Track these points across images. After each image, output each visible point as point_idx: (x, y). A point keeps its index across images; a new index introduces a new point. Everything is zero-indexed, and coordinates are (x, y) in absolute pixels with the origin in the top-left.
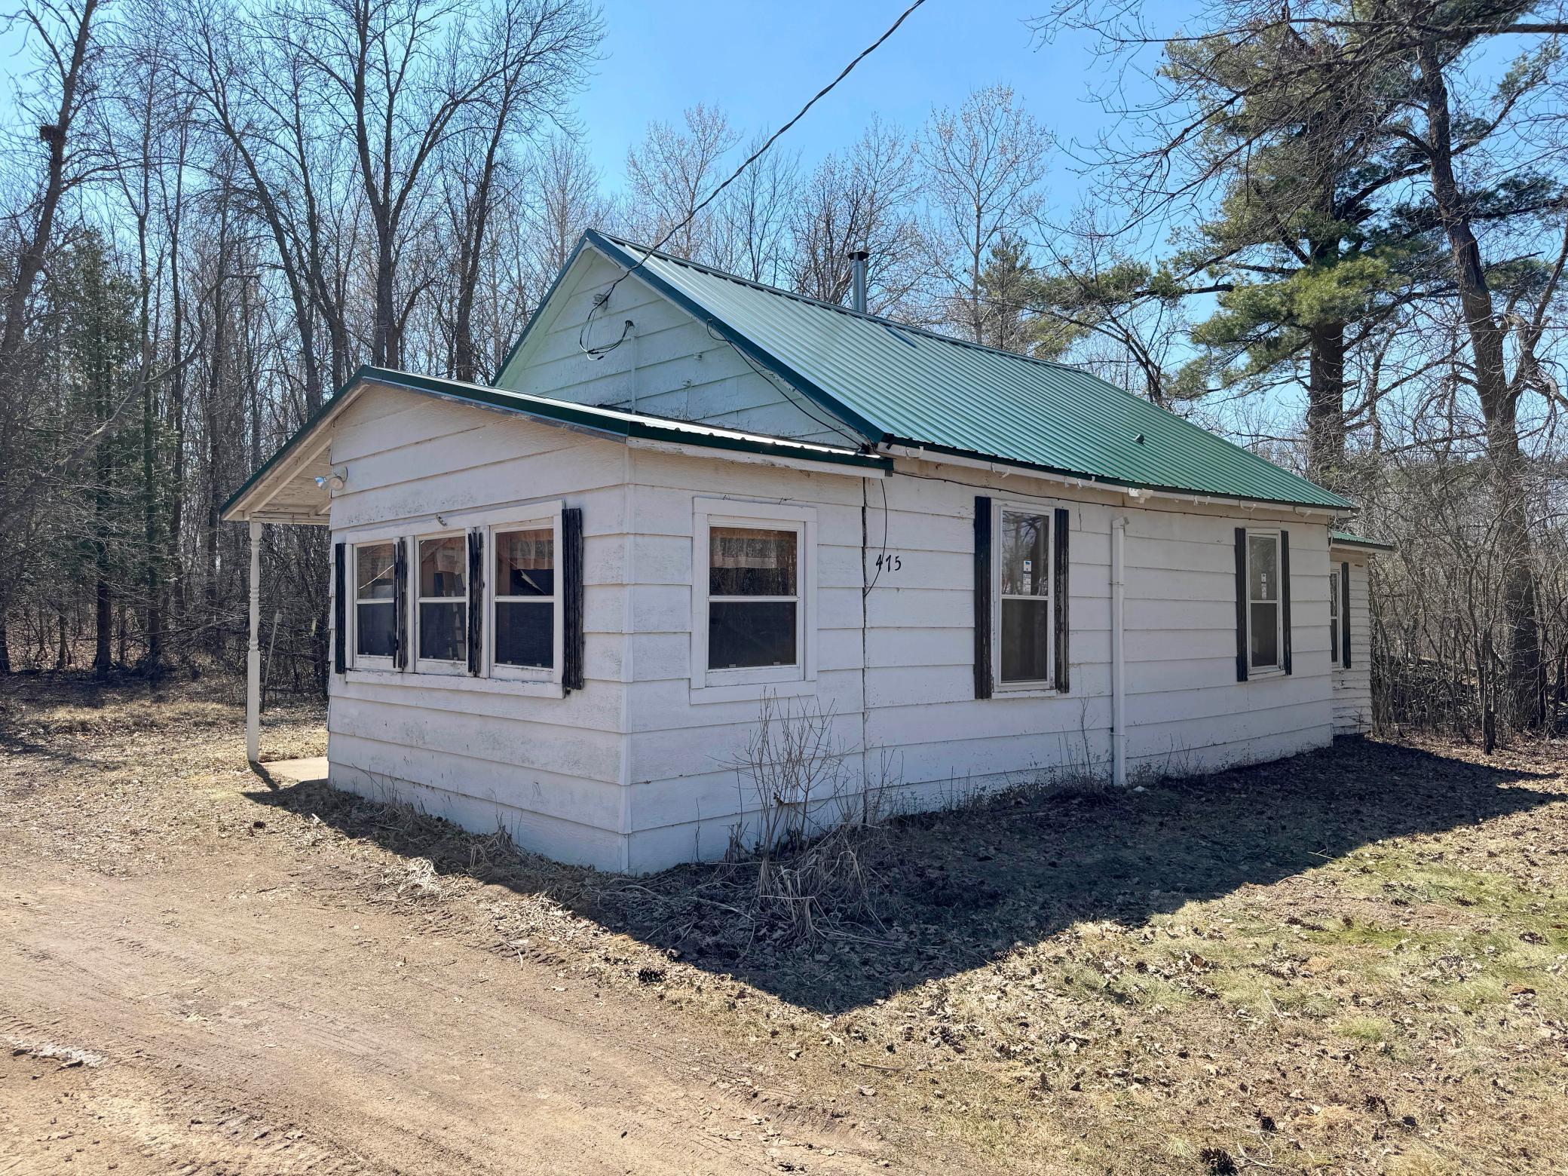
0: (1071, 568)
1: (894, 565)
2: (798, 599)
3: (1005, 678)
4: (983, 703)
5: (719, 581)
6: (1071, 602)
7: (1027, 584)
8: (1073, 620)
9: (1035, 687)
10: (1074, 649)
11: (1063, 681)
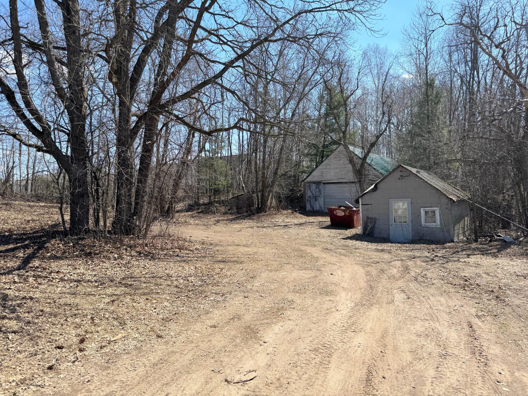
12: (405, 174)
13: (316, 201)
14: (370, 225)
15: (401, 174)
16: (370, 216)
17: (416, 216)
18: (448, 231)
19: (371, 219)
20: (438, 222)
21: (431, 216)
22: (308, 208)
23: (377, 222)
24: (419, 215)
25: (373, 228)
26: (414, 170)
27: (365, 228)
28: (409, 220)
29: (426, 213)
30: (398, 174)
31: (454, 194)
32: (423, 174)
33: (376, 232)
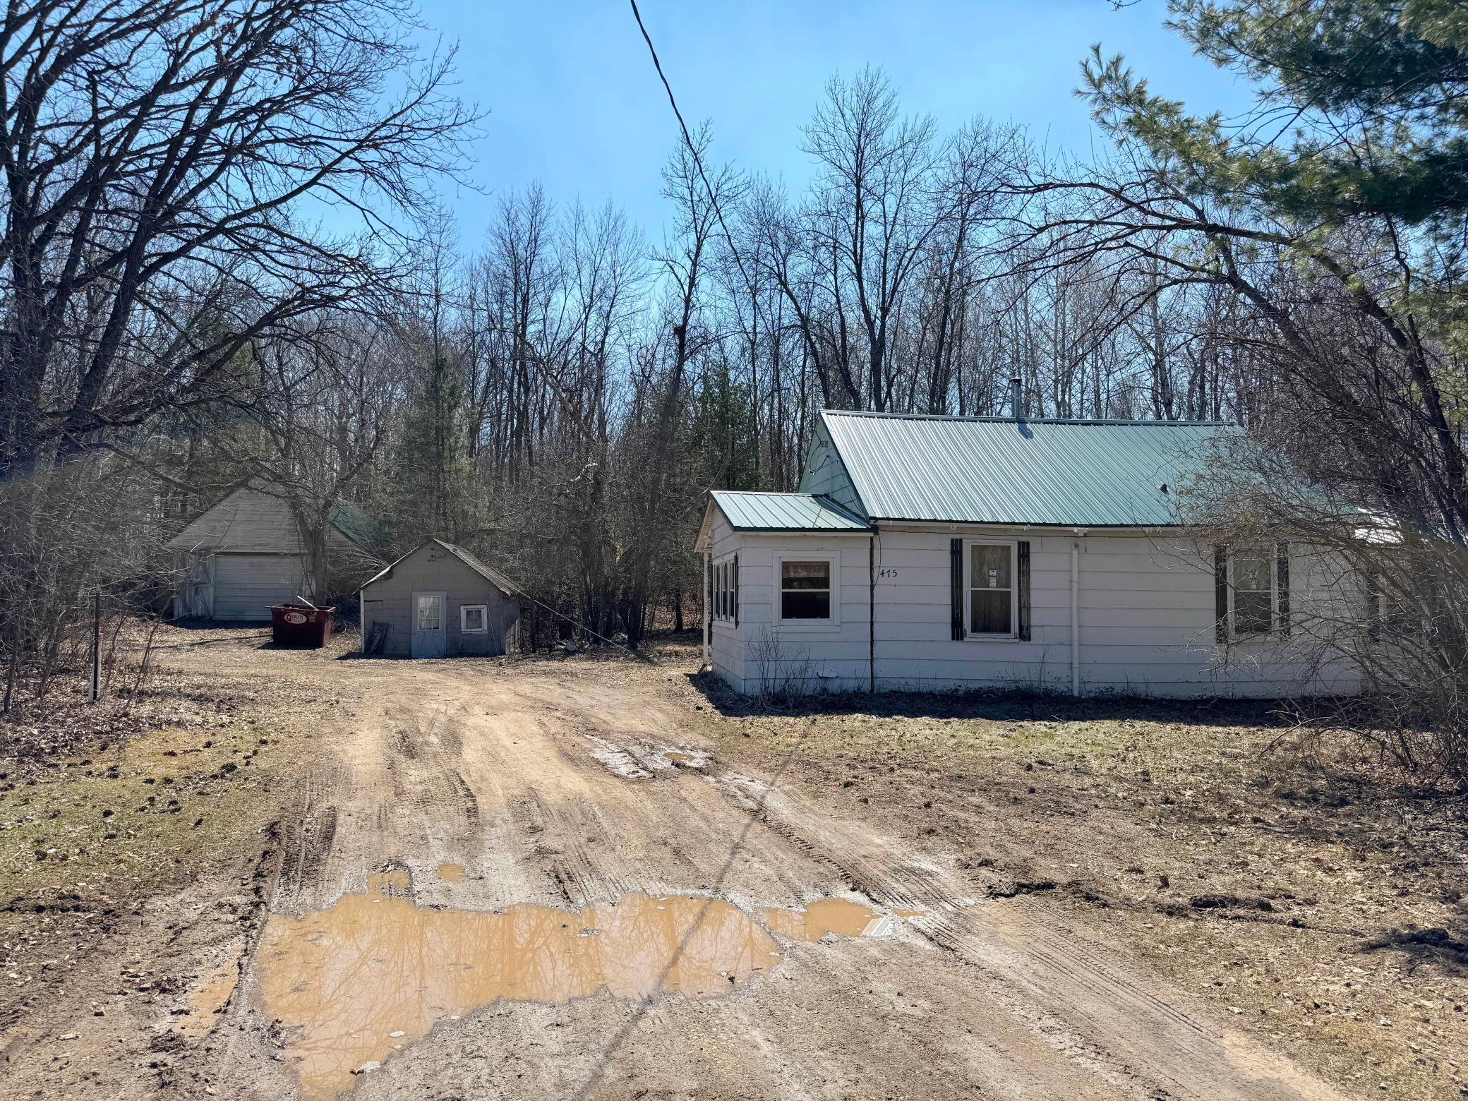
0: (1032, 574)
1: (892, 574)
2: (831, 590)
3: (974, 630)
4: (958, 644)
5: (787, 583)
6: (1032, 592)
7: (993, 582)
8: (1034, 601)
9: (1001, 637)
10: (1035, 618)
11: (1025, 634)
12: (438, 554)
13: (196, 593)
14: (378, 637)
15: (433, 552)
16: (380, 620)
17: (453, 619)
18: (499, 639)
19: (382, 625)
20: (485, 626)
21: (474, 617)
22: (179, 611)
23: (391, 630)
24: (459, 617)
25: (383, 640)
26: (450, 547)
27: (369, 642)
28: (442, 625)
29: (469, 613)
30: (427, 552)
31: (507, 586)
32: (461, 554)
33: (389, 647)
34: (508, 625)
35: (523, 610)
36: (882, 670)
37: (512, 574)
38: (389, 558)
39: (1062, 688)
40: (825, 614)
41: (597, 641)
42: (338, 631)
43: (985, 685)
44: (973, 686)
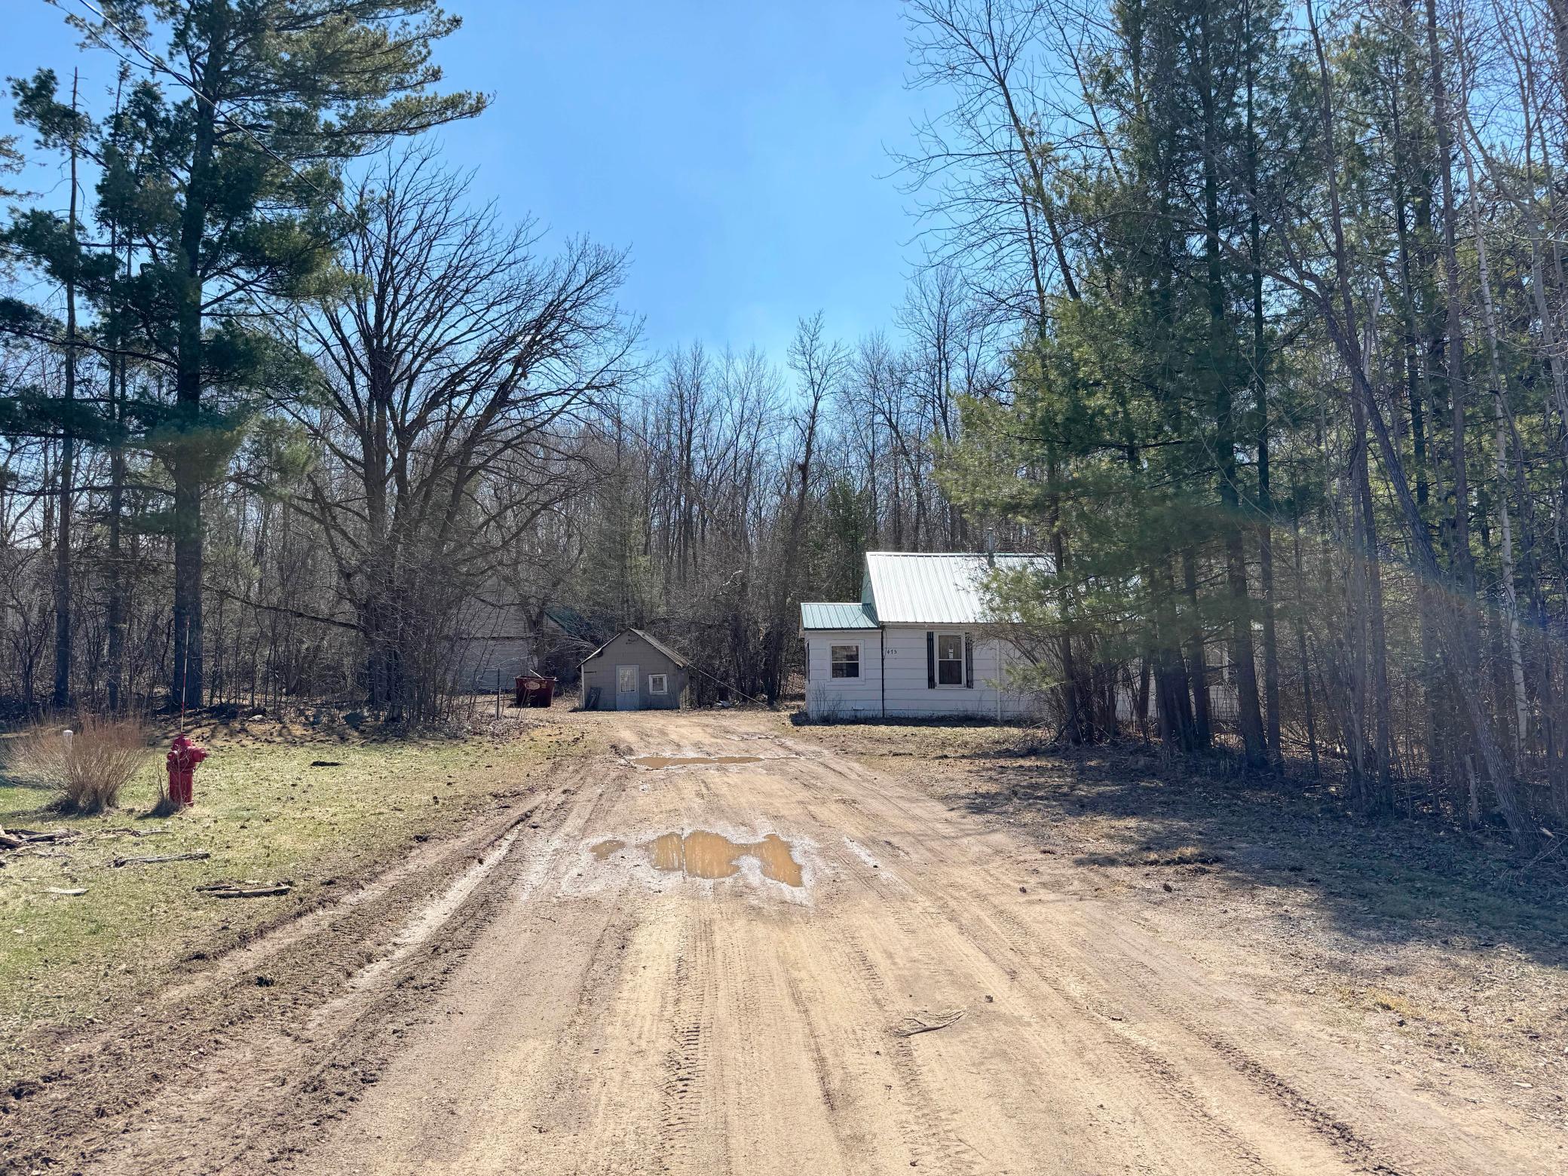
0: (974, 650)
1: (894, 652)
2: (859, 662)
3: (941, 683)
4: (932, 690)
5: (834, 658)
7: (951, 656)
8: (975, 666)
9: (956, 686)
10: (976, 676)
11: (970, 684)
12: (633, 639)
14: (595, 696)
15: (629, 638)
16: (595, 685)
17: (644, 684)
18: (675, 697)
19: (597, 688)
20: (666, 690)
21: (658, 683)
23: (603, 691)
24: (647, 683)
25: (597, 699)
26: (641, 633)
27: (588, 701)
28: (636, 688)
29: (654, 681)
30: (625, 638)
31: (680, 660)
32: (647, 637)
33: (601, 704)
34: (681, 689)
35: (691, 678)
36: (888, 705)
37: (683, 651)
38: (598, 643)
39: (992, 714)
40: (857, 675)
41: (745, 699)
42: (558, 695)
43: (947, 713)
44: (942, 714)
